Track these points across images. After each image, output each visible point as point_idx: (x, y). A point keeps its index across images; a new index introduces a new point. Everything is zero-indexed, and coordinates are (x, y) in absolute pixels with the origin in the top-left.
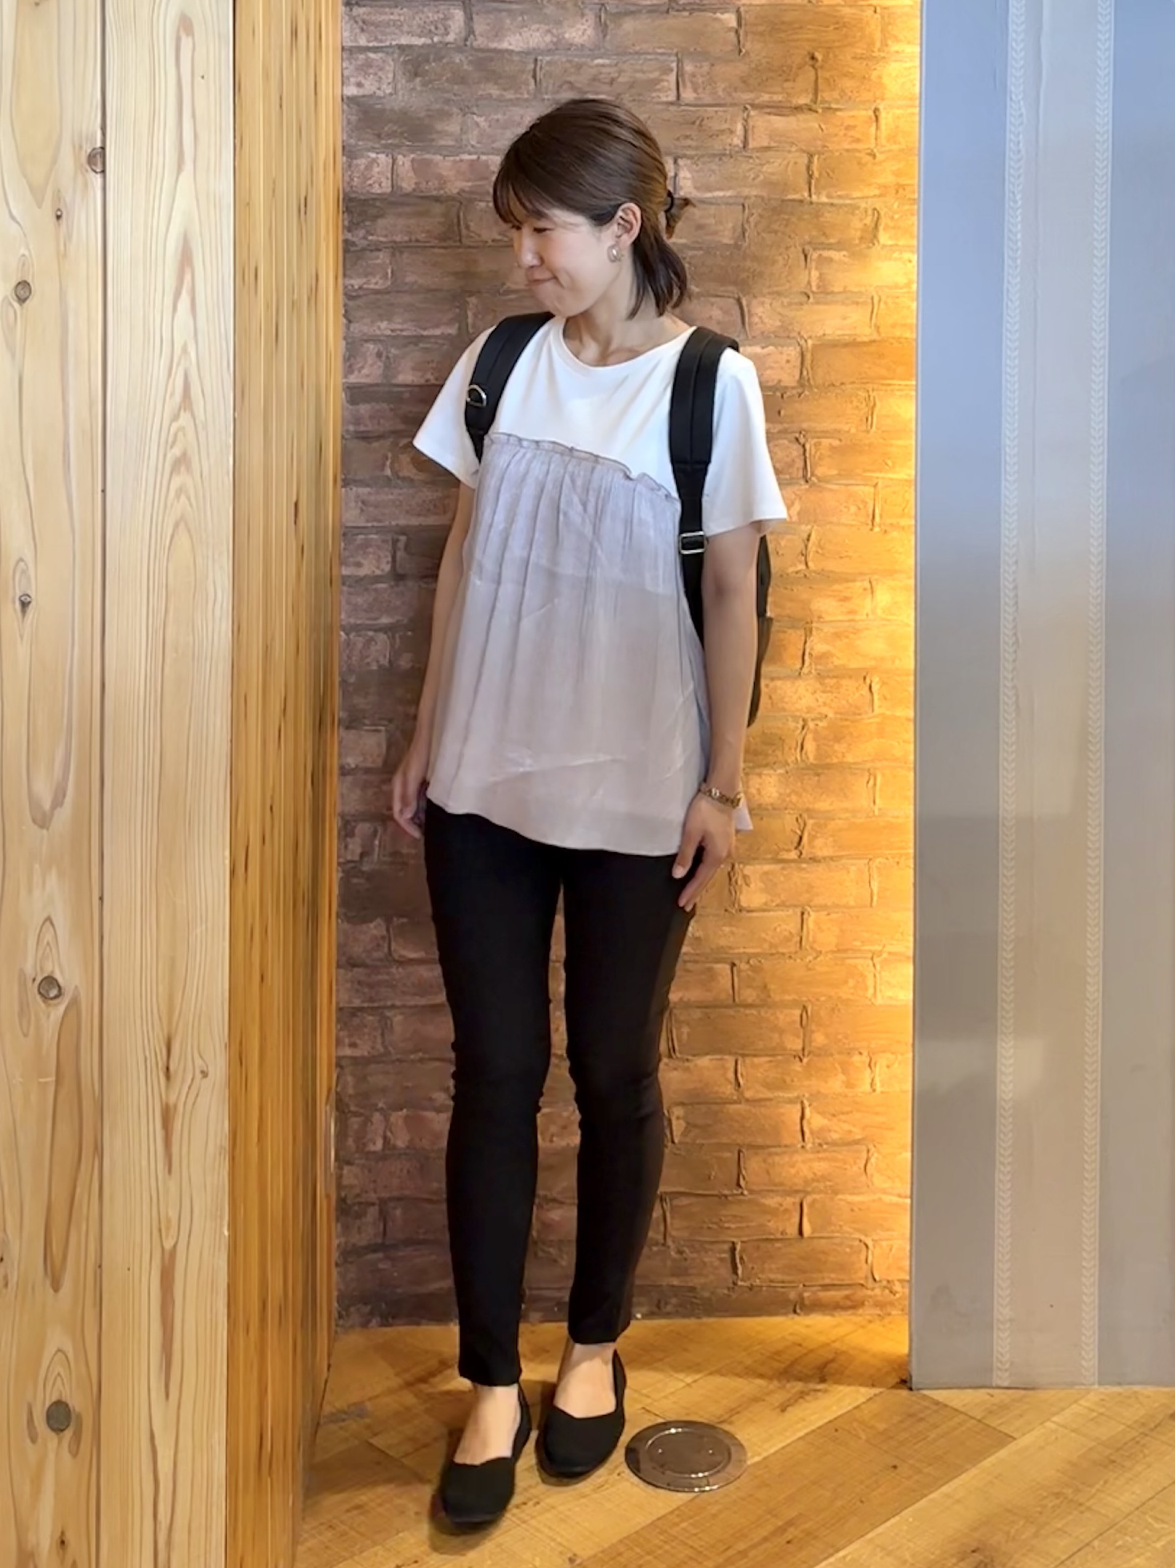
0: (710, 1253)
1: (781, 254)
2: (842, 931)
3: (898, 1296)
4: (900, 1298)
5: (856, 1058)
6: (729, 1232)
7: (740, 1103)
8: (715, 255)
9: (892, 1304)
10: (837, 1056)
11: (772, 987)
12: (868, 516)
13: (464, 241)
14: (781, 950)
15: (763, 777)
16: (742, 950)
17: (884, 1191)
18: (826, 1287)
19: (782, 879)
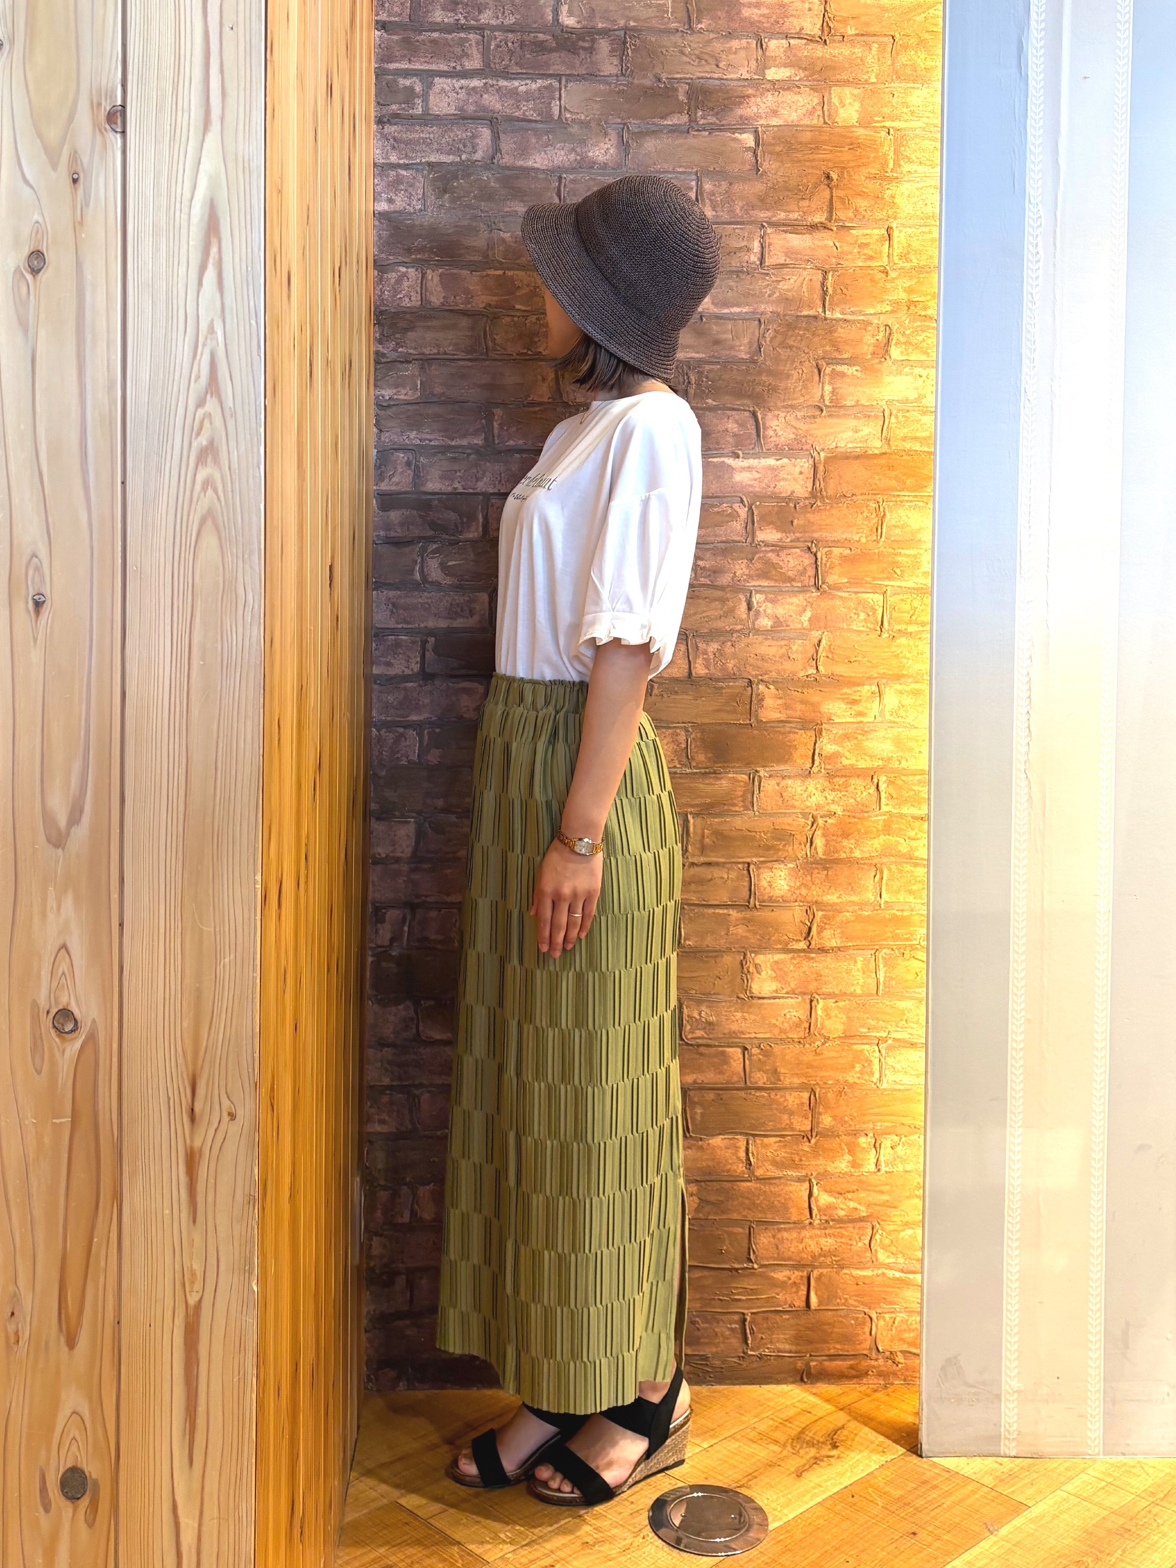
0: (721, 1324)
1: (795, 369)
2: (849, 1018)
3: (900, 1366)
4: (901, 1369)
5: (862, 1140)
6: (740, 1304)
7: (750, 1181)
8: (731, 369)
9: (895, 1374)
10: (844, 1137)
11: (782, 1070)
12: (876, 621)
13: (492, 355)
14: (792, 1036)
15: (774, 870)
16: (753, 1035)
17: (888, 1267)
18: (832, 1357)
19: (792, 968)
